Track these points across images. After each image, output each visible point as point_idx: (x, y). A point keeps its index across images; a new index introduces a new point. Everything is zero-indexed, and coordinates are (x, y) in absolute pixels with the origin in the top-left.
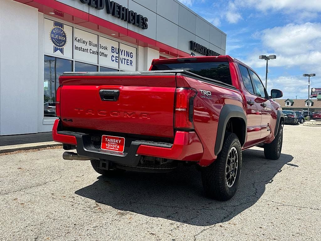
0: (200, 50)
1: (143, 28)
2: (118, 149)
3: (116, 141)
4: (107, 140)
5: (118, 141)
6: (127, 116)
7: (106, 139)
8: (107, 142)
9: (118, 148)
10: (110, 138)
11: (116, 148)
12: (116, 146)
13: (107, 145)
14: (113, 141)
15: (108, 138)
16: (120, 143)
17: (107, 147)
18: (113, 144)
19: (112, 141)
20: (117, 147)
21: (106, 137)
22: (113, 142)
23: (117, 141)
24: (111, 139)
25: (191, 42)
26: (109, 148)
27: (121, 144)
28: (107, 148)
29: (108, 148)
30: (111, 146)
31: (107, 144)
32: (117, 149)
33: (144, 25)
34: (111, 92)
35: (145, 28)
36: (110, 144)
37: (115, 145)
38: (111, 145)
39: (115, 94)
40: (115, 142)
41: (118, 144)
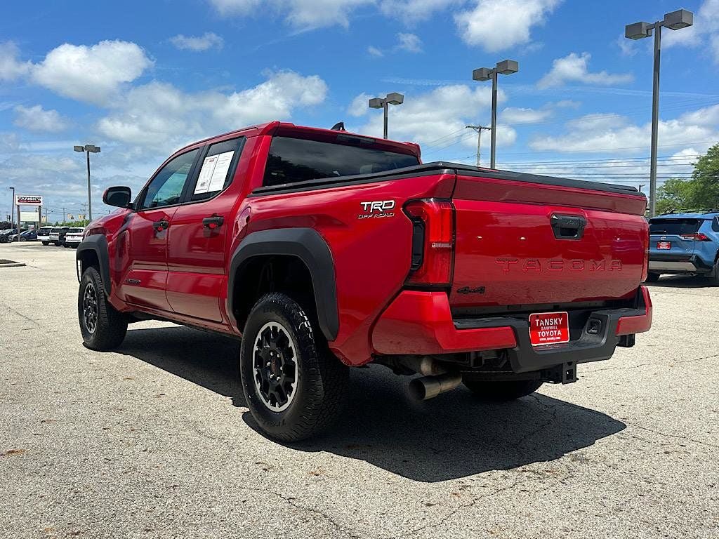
2: (559, 338)
8: (539, 328)
9: (559, 335)
10: (543, 318)
11: (557, 336)
12: (555, 332)
13: (541, 334)
14: (549, 322)
15: (540, 318)
16: (560, 324)
17: (541, 337)
18: (550, 330)
21: (537, 317)
22: (550, 325)
23: (556, 321)
24: (546, 320)
26: (545, 339)
27: (563, 327)
30: (548, 333)
36: (545, 331)
40: (554, 325)
41: (559, 327)
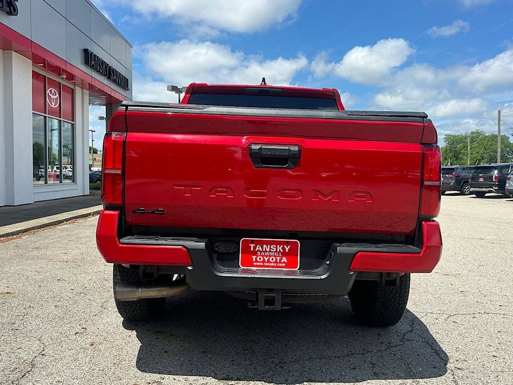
0: (100, 66)
1: (9, 13)
2: (284, 265)
3: (277, 248)
4: (255, 248)
5: (283, 248)
6: (319, 198)
7: (252, 245)
8: (255, 253)
9: (284, 262)
10: (262, 244)
11: (280, 262)
12: (278, 258)
13: (256, 258)
14: (270, 248)
15: (256, 243)
16: (287, 251)
17: (256, 261)
18: (270, 256)
19: (268, 250)
20: (281, 260)
21: (253, 242)
22: (270, 251)
23: (280, 248)
24: (265, 246)
25: (86, 51)
26: (262, 264)
27: (291, 255)
28: (255, 264)
29: (258, 264)
30: (266, 259)
31: (254, 257)
32: (281, 265)
33: (12, 8)
34: (282, 150)
35: (13, 12)
36: (263, 256)
37: (275, 257)
38: (267, 256)
39: (293, 155)
40: (276, 251)
41: (284, 254)
